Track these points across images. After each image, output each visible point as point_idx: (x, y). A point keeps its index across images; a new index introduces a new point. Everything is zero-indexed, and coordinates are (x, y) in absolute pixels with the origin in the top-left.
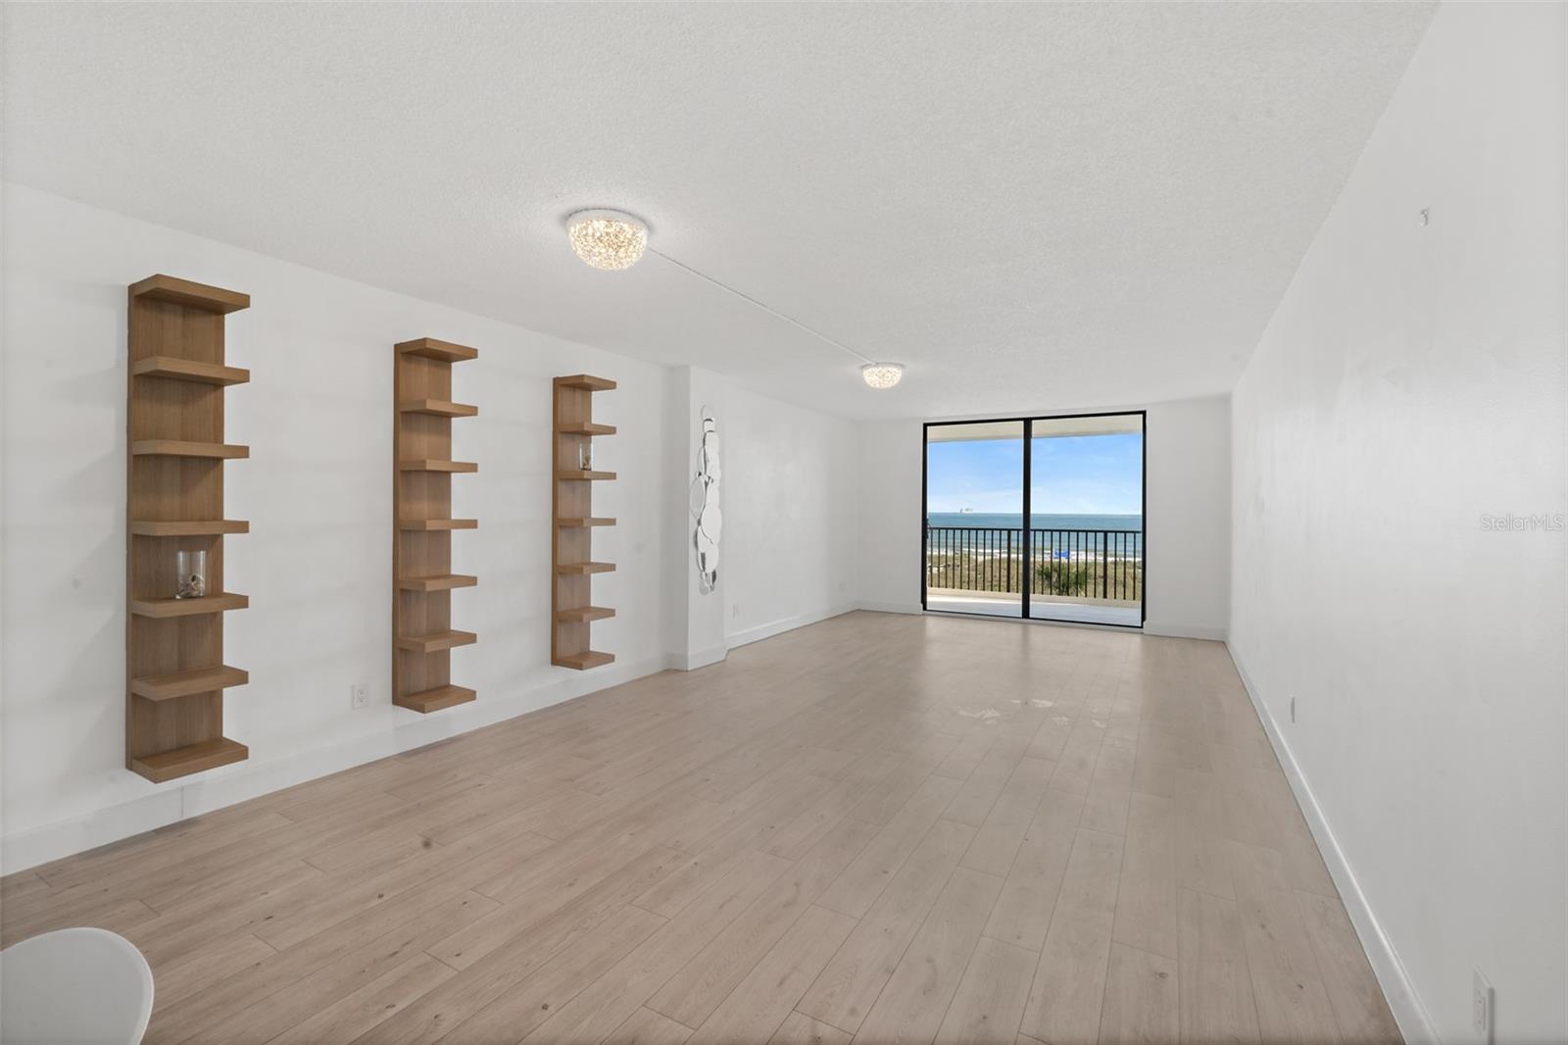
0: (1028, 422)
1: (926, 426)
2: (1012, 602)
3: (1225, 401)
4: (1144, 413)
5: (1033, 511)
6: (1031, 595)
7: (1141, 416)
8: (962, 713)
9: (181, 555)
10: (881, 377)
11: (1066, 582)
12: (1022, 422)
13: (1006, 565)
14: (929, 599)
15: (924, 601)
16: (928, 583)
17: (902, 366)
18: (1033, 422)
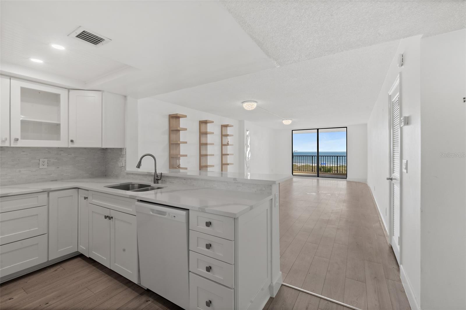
0: (318, 129)
1: (292, 131)
3: (366, 125)
4: (347, 127)
5: (319, 151)
7: (346, 128)
8: (308, 193)
9: (177, 160)
10: (287, 122)
12: (316, 130)
13: (312, 167)
16: (293, 170)
17: (291, 120)
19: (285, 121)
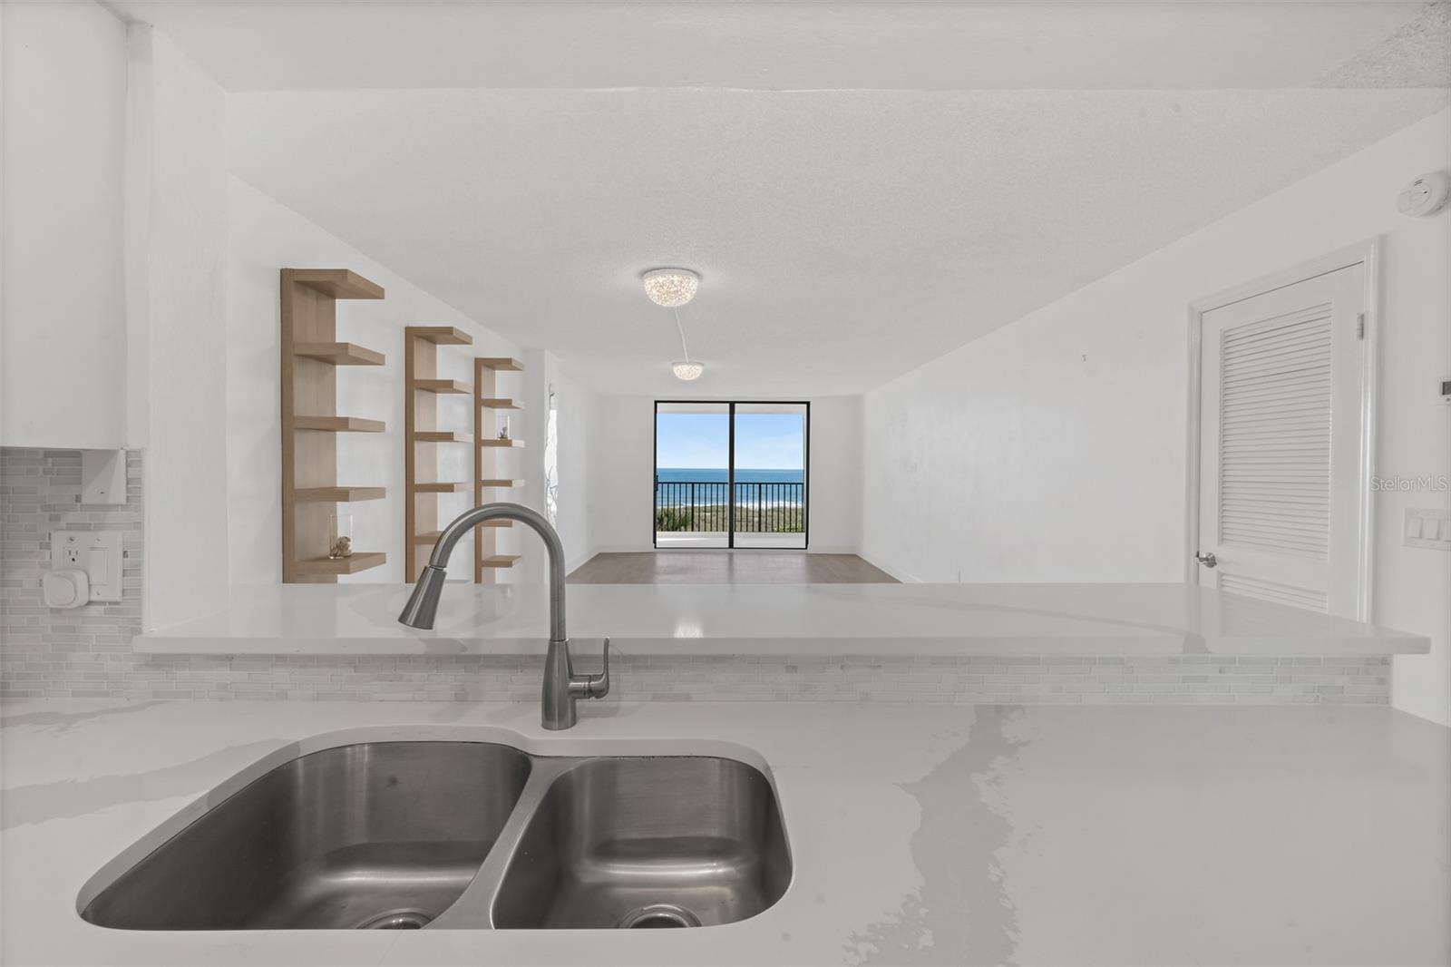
0: (732, 404)
1: (656, 402)
2: (722, 539)
3: (858, 399)
4: (808, 403)
5: (735, 467)
6: (735, 533)
10: (687, 372)
11: (761, 523)
12: (728, 405)
14: (658, 540)
15: (655, 542)
17: (702, 364)
18: (736, 405)
19: (679, 367)
